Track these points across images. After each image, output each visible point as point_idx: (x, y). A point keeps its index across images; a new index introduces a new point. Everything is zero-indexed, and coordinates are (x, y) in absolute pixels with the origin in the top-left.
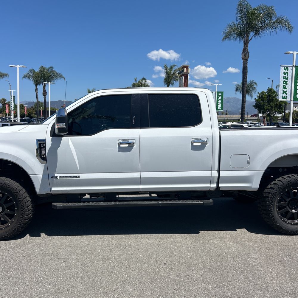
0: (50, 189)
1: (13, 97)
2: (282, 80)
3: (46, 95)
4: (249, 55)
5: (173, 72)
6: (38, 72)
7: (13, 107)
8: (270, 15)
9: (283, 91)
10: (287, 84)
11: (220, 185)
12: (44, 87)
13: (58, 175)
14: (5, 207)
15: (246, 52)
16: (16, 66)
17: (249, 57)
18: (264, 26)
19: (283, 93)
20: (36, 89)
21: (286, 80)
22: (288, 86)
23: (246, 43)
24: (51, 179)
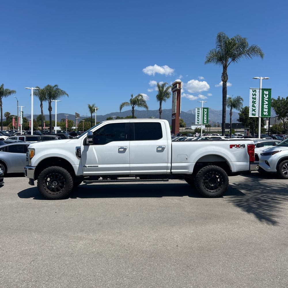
0: (83, 173)
1: (21, 112)
2: (251, 100)
3: (51, 111)
4: (227, 77)
5: (165, 89)
6: (44, 89)
7: (21, 121)
8: (243, 44)
9: (252, 109)
10: (255, 103)
11: (172, 171)
12: (50, 103)
13: (87, 166)
14: (59, 182)
15: (225, 75)
16: (31, 88)
17: (228, 79)
18: (239, 53)
19: (252, 111)
20: (41, 105)
21: (255, 100)
22: (256, 105)
23: (225, 68)
24: (83, 168)
